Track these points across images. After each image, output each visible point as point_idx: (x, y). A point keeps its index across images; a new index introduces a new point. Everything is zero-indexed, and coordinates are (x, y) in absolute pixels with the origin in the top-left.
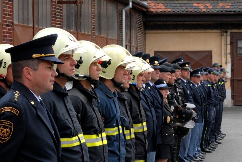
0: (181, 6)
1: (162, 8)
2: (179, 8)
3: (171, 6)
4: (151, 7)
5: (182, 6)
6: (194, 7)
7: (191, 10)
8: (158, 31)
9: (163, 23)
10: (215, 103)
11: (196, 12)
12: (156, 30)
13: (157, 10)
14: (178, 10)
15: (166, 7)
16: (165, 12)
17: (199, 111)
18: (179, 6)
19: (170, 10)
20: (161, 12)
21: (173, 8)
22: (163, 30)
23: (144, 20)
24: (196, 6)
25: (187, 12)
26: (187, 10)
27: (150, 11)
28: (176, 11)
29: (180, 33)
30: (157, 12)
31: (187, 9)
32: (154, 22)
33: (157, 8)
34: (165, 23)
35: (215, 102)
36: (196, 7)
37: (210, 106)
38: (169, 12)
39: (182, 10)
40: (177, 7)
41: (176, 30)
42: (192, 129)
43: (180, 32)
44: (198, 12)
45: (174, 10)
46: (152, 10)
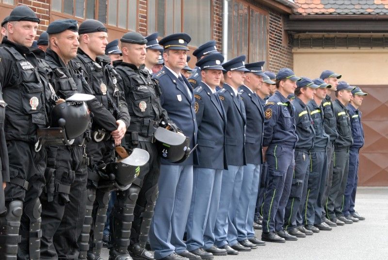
0: (353, 3)
1: (318, 7)
2: (348, 7)
3: (334, 4)
4: (300, 5)
5: (354, 5)
6: (375, 7)
7: (369, 11)
8: (314, 50)
9: (323, 36)
10: (293, 140)
11: (378, 14)
12: (311, 48)
13: (309, 11)
14: (346, 11)
15: (326, 7)
16: (323, 14)
17: (216, 144)
18: (348, 5)
19: (331, 11)
20: (317, 14)
21: (338, 7)
22: (323, 48)
23: (287, 28)
24: (379, 5)
25: (362, 14)
26: (362, 11)
27: (297, 12)
28: (343, 13)
29: (354, 53)
30: (309, 14)
31: (362, 8)
32: (307, 33)
33: (309, 8)
34: (326, 35)
35: (293, 138)
36: (378, 7)
37: (283, 146)
38: (331, 14)
39: (354, 11)
40: (345, 7)
41: (346, 48)
42: (141, 167)
43: (354, 51)
44: (381, 14)
45: (339, 11)
46: (300, 11)
